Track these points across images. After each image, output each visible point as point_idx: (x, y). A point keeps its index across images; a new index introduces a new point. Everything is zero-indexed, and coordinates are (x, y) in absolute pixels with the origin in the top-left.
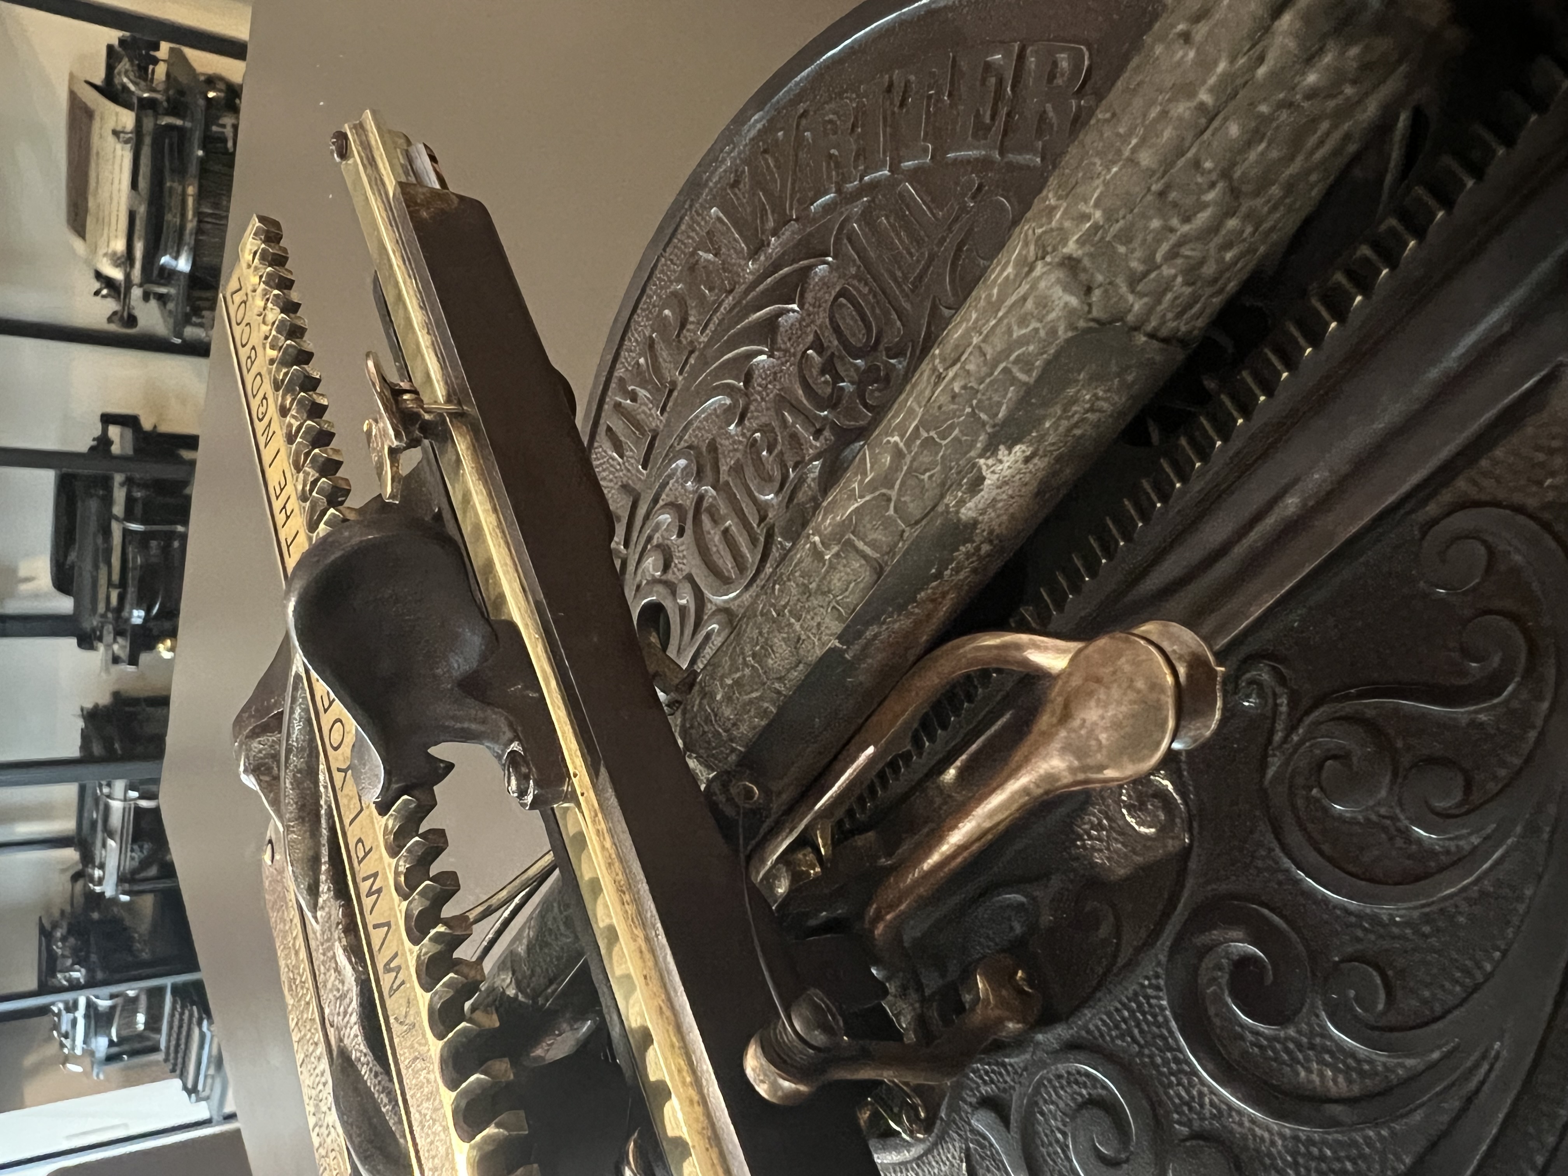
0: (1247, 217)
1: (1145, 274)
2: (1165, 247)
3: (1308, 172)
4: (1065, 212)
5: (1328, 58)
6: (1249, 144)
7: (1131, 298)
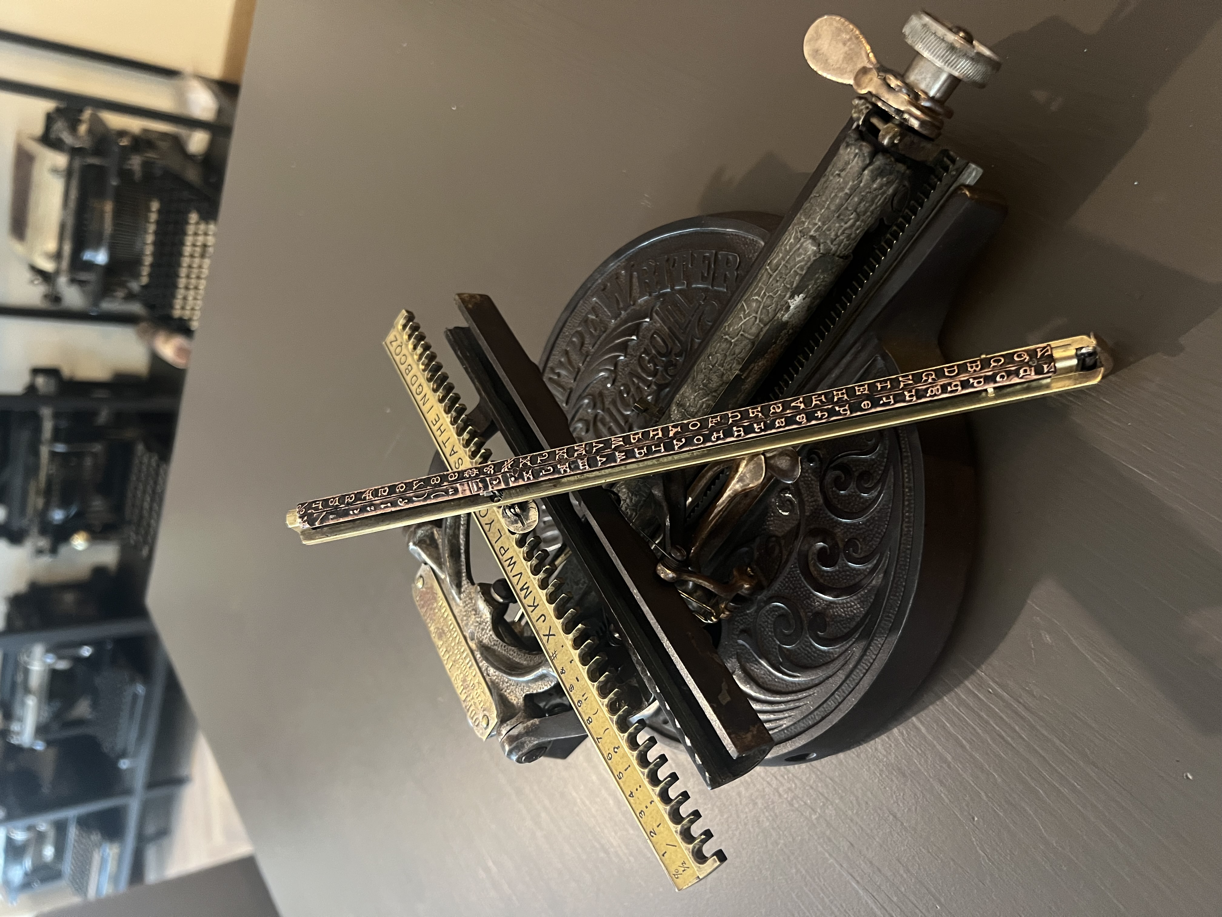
0: (862, 221)
1: (835, 239)
2: (840, 231)
3: (876, 208)
4: (809, 223)
5: (878, 181)
6: (860, 203)
7: (832, 246)
